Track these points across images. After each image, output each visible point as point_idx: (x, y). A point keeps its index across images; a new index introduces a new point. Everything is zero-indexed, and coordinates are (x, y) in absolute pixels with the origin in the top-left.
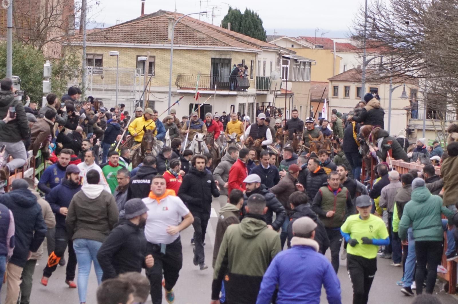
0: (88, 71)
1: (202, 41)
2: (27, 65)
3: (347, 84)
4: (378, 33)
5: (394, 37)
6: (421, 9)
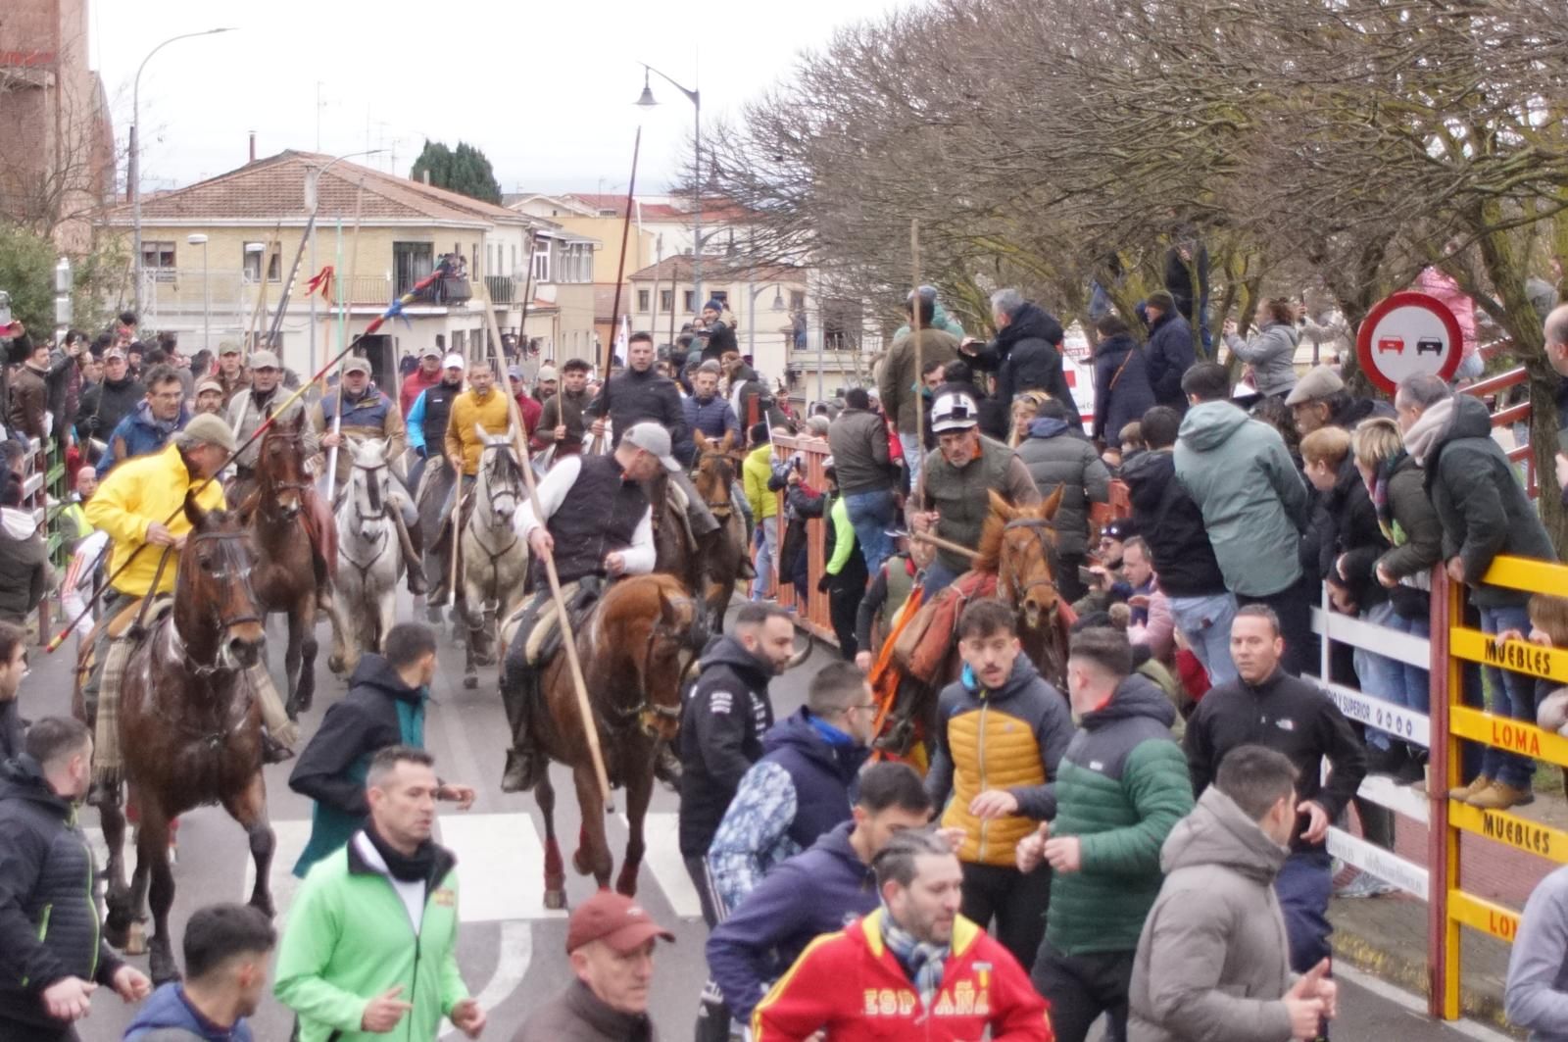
0: (146, 276)
1: (371, 208)
2: (23, 267)
3: (667, 286)
4: (722, 182)
5: (754, 189)
6: (805, 130)
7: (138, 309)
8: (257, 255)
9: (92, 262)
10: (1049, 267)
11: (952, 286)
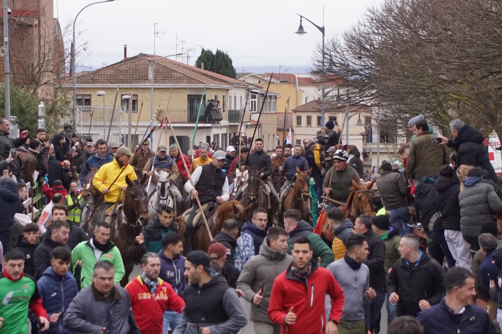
0: (78, 110)
1: (178, 80)
2: (24, 106)
3: (309, 114)
4: (334, 68)
5: (348, 71)
6: (371, 45)
7: (74, 124)
8: (127, 100)
9: (55, 103)
10: (482, 106)
11: (438, 114)
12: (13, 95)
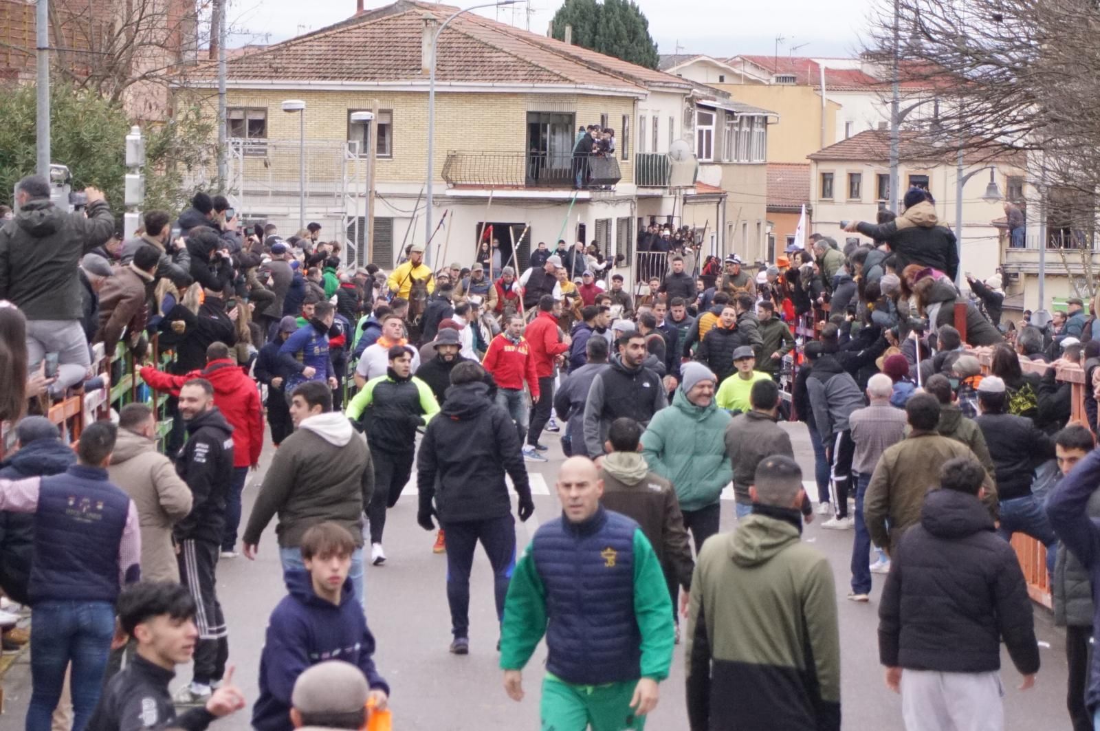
0: (231, 148)
1: (503, 72)
2: (86, 136)
3: (855, 168)
4: (927, 44)
5: (966, 53)
7: (222, 187)
8: (365, 124)
9: (169, 131)
12: (58, 106)
